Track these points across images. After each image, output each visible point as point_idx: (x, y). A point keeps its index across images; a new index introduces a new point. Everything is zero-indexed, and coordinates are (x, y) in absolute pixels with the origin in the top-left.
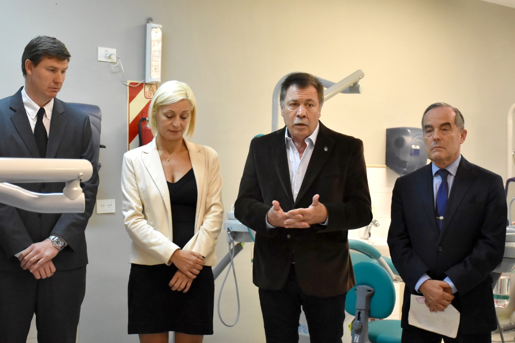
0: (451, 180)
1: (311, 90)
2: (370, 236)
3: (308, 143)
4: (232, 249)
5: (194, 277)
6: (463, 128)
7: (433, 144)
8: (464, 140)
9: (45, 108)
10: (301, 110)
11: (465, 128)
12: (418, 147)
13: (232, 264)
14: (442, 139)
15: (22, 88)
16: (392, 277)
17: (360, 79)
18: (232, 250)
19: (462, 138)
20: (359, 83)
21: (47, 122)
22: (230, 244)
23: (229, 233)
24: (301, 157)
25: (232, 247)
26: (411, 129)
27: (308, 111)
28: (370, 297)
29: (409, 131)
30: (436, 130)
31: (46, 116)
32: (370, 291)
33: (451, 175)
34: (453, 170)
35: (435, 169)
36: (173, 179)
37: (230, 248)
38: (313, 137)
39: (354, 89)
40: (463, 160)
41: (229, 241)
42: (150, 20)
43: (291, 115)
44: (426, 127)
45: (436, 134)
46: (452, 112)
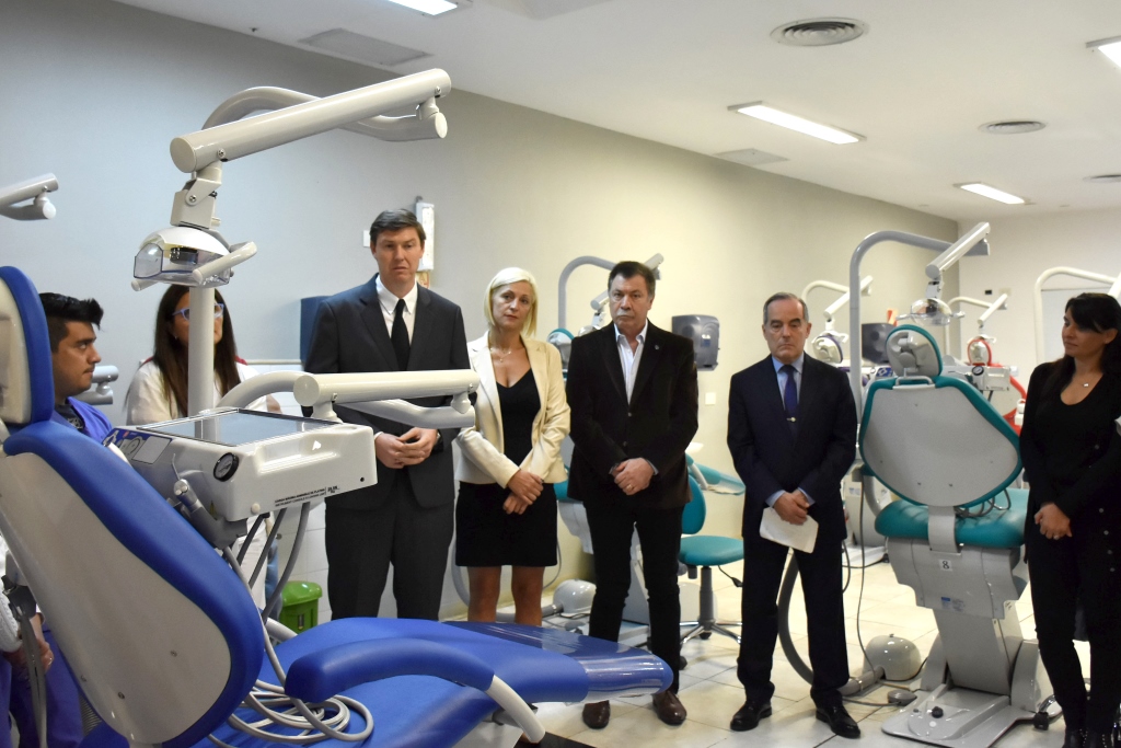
0: (798, 378)
1: (639, 280)
3: (639, 341)
5: (531, 503)
7: (781, 340)
9: (405, 299)
10: (626, 301)
11: (810, 322)
12: (708, 337)
14: (791, 335)
15: (376, 276)
17: (660, 263)
19: (807, 332)
21: (409, 319)
26: (700, 316)
27: (633, 302)
29: (698, 318)
30: (785, 327)
31: (407, 310)
33: (798, 371)
34: (799, 368)
35: (778, 365)
36: (508, 382)
38: (643, 333)
40: (806, 356)
42: (419, 199)
43: (616, 306)
44: (773, 322)
45: (786, 330)
46: (799, 305)
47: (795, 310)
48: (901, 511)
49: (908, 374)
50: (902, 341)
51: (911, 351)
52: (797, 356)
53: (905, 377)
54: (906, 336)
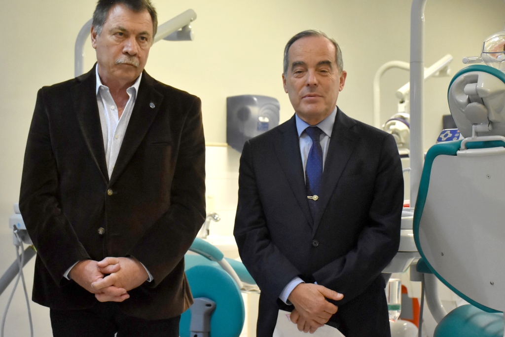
0: (325, 143)
2: (208, 234)
3: (130, 95)
4: (21, 255)
6: (342, 69)
7: (305, 91)
8: (343, 85)
10: (131, 45)
11: (344, 69)
12: (267, 120)
13: (22, 274)
14: (319, 82)
16: (238, 285)
17: (191, 21)
18: (20, 257)
19: (341, 83)
20: (190, 27)
22: (18, 247)
23: (16, 231)
24: (119, 116)
25: (20, 252)
26: (257, 97)
27: (139, 47)
28: (209, 315)
29: (255, 99)
32: (209, 305)
33: (326, 135)
34: (327, 128)
35: (301, 127)
37: (18, 253)
39: (183, 34)
40: (339, 114)
41: (16, 243)
43: (115, 50)
44: (295, 64)
45: (311, 77)
46: (331, 47)
47: (324, 52)
48: (467, 320)
49: (478, 134)
50: (470, 87)
51: (482, 101)
52: (327, 113)
53: (474, 138)
54: (475, 81)
